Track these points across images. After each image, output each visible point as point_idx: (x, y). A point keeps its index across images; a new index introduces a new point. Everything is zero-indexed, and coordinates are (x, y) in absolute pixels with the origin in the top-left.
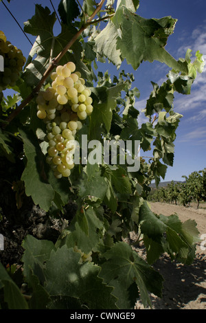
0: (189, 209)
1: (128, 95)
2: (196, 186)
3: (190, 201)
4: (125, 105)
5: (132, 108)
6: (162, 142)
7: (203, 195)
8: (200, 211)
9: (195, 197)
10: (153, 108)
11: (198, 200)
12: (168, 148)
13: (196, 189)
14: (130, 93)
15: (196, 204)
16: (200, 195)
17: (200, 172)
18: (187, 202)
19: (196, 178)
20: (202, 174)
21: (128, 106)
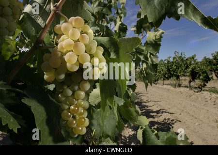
0: (157, 85)
1: (118, 13)
2: (162, 70)
3: (158, 80)
4: (115, 22)
5: (122, 24)
6: (149, 55)
7: (166, 76)
8: (165, 86)
9: (161, 78)
10: (141, 27)
11: (164, 79)
12: (154, 60)
13: (162, 72)
14: (120, 11)
15: (162, 82)
16: (165, 76)
17: (165, 60)
18: (156, 81)
19: (162, 64)
20: (166, 62)
21: (119, 23)
